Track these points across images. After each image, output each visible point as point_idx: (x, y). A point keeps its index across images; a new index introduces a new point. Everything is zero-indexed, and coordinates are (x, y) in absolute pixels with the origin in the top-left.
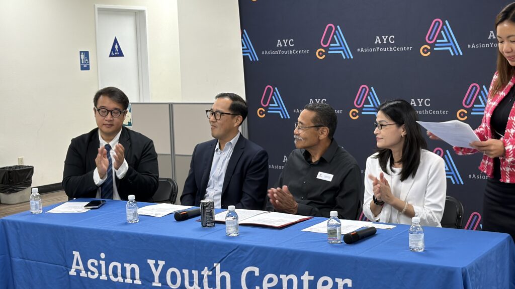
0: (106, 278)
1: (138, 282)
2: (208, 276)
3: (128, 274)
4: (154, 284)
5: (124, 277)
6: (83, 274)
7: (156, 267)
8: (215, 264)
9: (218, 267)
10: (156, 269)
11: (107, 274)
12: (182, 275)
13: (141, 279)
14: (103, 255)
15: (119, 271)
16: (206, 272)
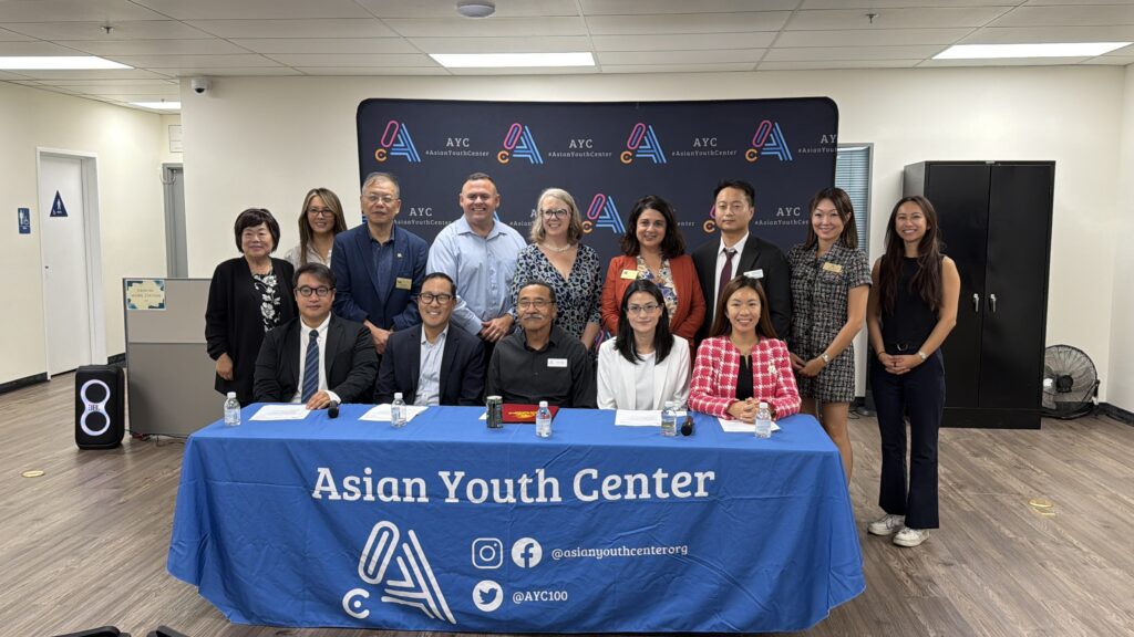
0: (373, 499)
1: (423, 499)
2: (528, 485)
3: (409, 491)
4: (447, 501)
5: (402, 494)
6: (335, 496)
7: (450, 481)
8: (537, 471)
9: (541, 473)
10: (452, 482)
11: (375, 493)
12: (491, 487)
13: (427, 495)
14: (368, 471)
15: (395, 488)
16: (524, 481)
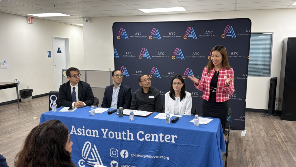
2: (125, 134)
4: (104, 137)
5: (92, 134)
6: (76, 133)
7: (105, 131)
8: (127, 130)
11: (85, 133)
12: (115, 134)
13: (98, 135)
14: (84, 127)
15: (90, 132)
